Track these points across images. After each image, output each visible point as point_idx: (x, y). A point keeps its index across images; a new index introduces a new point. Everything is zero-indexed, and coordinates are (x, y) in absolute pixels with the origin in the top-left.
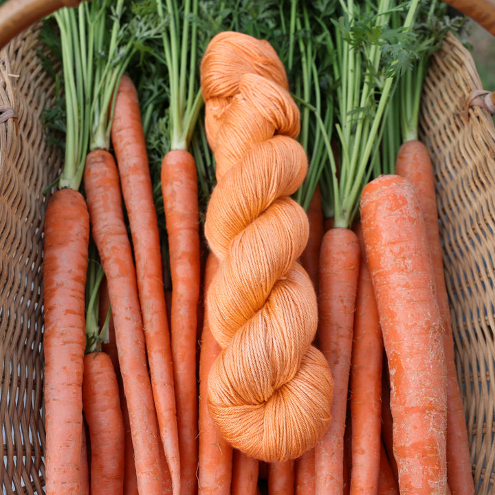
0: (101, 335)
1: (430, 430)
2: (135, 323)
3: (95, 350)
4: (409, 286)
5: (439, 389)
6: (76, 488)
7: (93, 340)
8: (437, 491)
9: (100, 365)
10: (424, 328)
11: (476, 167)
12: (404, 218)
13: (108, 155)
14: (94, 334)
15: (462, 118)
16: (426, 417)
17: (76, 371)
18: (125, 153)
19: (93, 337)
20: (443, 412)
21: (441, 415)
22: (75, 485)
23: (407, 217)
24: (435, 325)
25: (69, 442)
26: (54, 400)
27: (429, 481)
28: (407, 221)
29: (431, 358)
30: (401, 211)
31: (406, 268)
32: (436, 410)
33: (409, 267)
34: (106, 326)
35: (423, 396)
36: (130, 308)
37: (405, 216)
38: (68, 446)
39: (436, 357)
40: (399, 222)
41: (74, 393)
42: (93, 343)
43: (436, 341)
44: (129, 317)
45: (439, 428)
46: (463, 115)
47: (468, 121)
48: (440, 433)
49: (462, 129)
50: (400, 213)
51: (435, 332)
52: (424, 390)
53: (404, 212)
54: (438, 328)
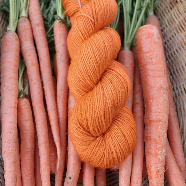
0: (24, 91)
1: (159, 130)
2: (38, 85)
3: (22, 97)
4: (153, 70)
5: (164, 114)
6: (15, 150)
7: (21, 93)
8: (160, 155)
9: (24, 102)
10: (159, 88)
11: (180, 23)
12: (152, 42)
13: (27, 19)
14: (22, 90)
15: (173, 4)
16: (157, 124)
17: (14, 102)
18: (34, 19)
19: (21, 91)
20: (165, 123)
21: (164, 124)
22: (14, 149)
23: (153, 42)
24: (164, 87)
25: (11, 131)
26: (5, 113)
27: (157, 151)
28: (154, 43)
29: (161, 100)
30: (151, 39)
31: (152, 63)
32: (162, 122)
33: (153, 62)
34: (26, 88)
35: (157, 116)
36: (36, 79)
37: (152, 41)
38: (11, 132)
39: (164, 100)
40: (150, 44)
41: (14, 111)
42: (22, 94)
43: (164, 93)
44: (35, 83)
45: (163, 129)
46: (174, 3)
47: (176, 4)
48: (163, 132)
49: (173, 9)
50: (151, 40)
51: (164, 90)
52: (157, 113)
53: (152, 39)
54: (165, 88)
